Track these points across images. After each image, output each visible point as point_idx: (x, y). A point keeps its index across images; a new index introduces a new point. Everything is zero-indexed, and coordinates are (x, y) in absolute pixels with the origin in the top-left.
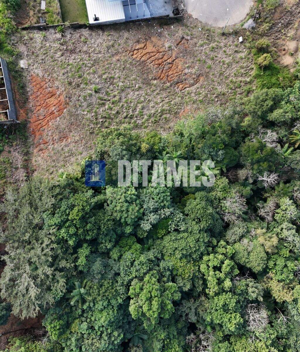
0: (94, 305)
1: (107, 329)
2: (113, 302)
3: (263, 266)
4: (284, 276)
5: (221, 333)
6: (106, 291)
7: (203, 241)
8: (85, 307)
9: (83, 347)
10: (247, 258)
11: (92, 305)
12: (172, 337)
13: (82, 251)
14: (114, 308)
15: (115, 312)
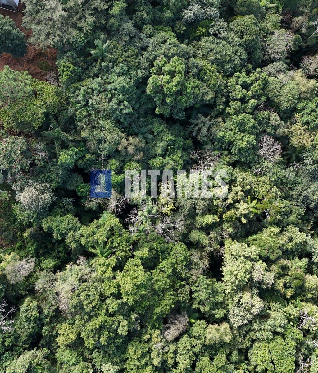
0: (113, 67)
1: (119, 95)
2: (133, 72)
3: (292, 104)
4: (310, 118)
5: (227, 158)
6: (129, 57)
7: (240, 56)
8: (103, 64)
9: (90, 100)
10: (278, 91)
11: (111, 64)
12: (177, 146)
13: (118, 2)
14: (132, 80)
15: (132, 84)
